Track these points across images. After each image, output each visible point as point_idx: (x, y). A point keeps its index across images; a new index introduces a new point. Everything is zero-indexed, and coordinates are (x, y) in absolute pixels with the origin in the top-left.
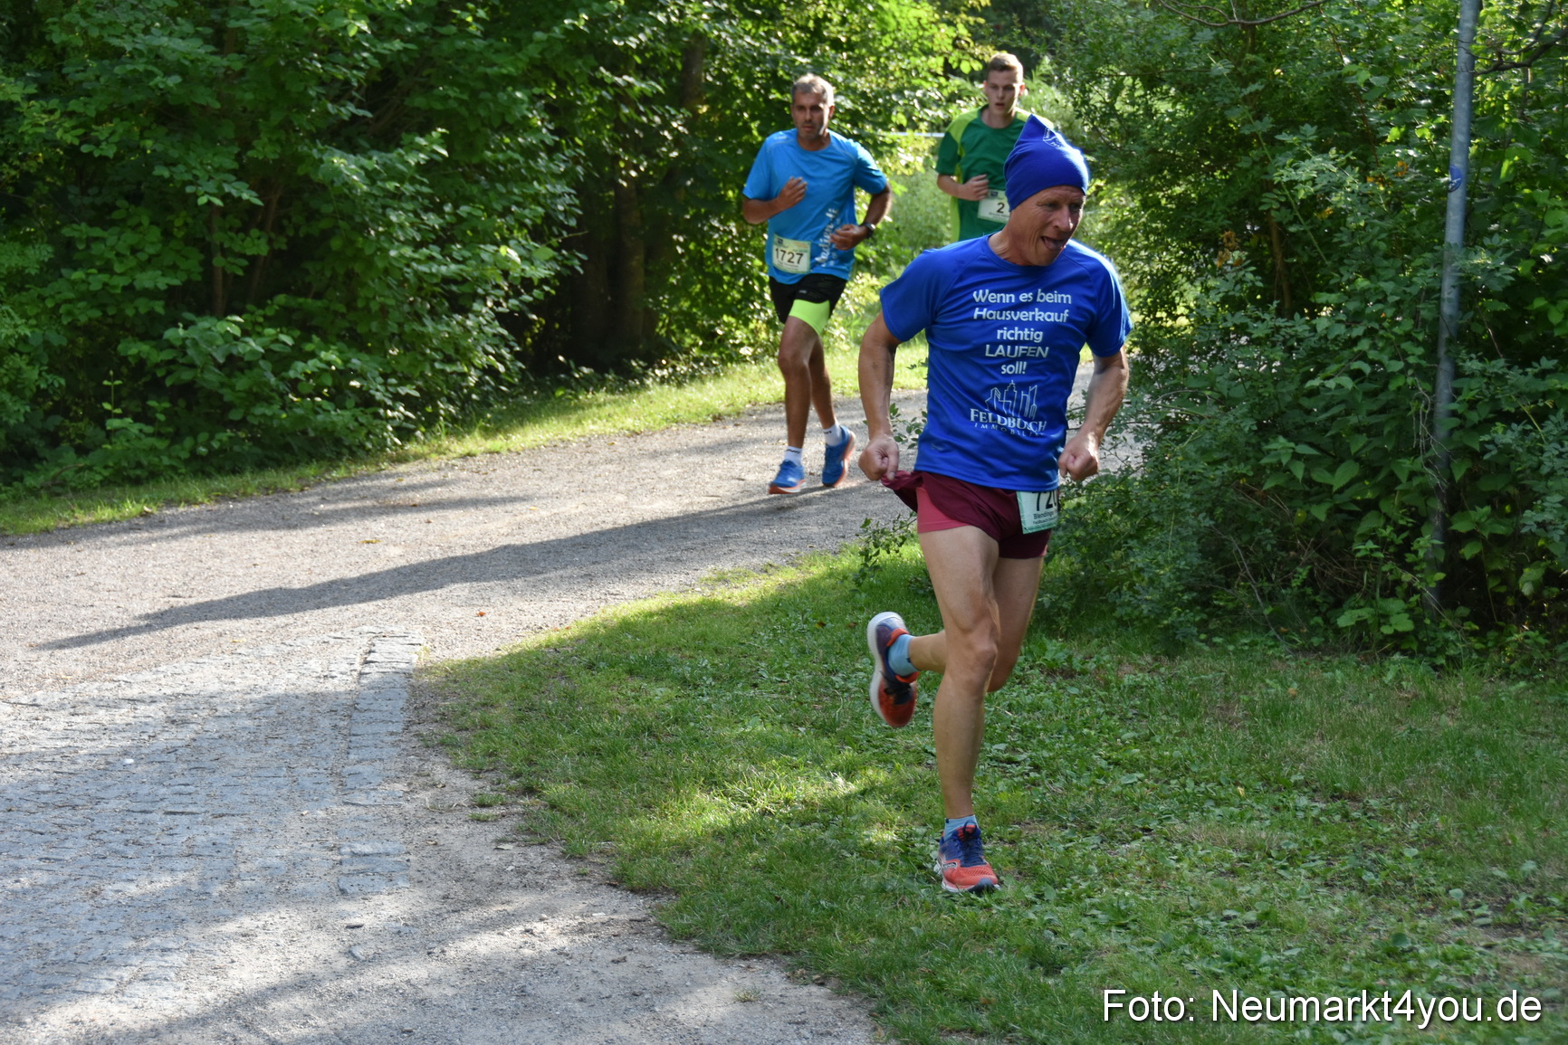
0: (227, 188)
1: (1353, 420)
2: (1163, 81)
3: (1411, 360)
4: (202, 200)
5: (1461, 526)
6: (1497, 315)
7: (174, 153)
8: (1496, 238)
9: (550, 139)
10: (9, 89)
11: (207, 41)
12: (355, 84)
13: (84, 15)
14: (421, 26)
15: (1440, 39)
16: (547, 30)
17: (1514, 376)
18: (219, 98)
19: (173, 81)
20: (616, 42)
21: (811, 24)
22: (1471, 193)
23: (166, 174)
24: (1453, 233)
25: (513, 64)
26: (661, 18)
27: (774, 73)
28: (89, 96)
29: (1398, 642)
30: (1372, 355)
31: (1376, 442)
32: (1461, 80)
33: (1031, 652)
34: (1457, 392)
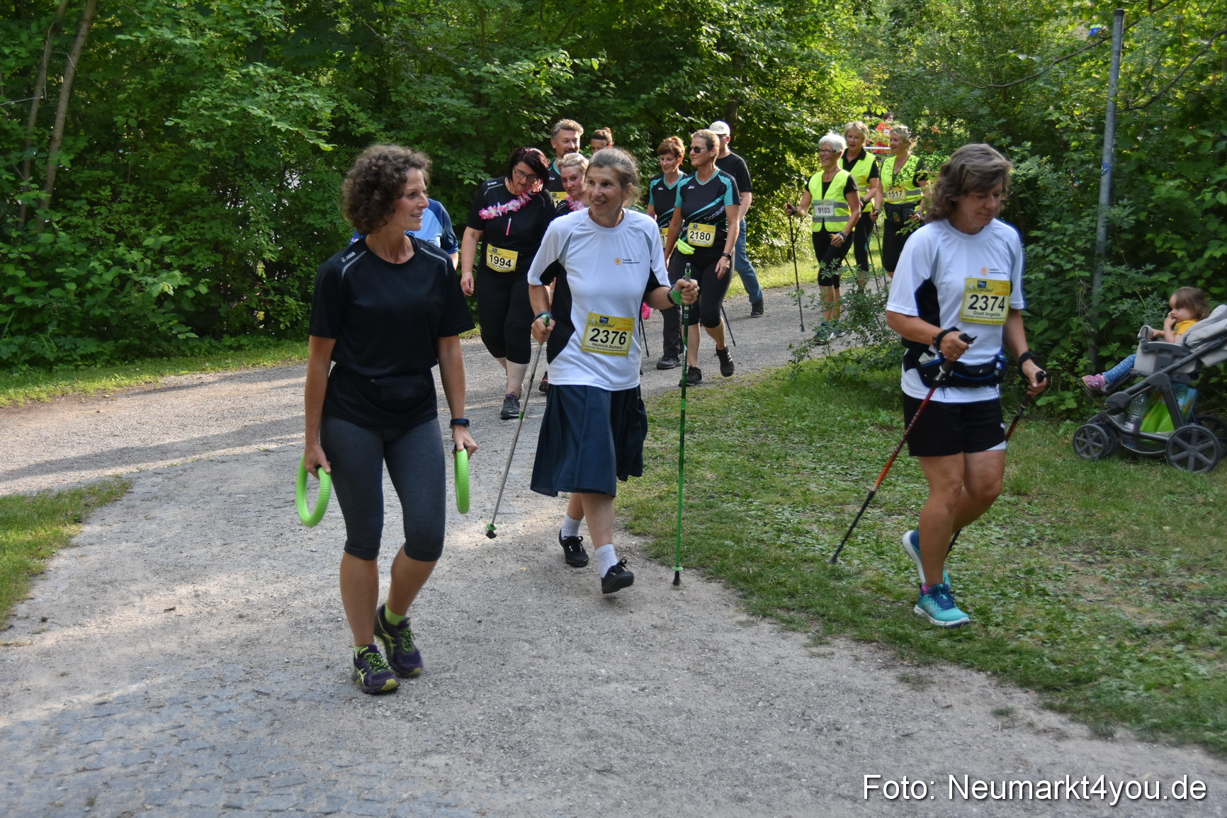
0: (479, 176)
1: (1044, 298)
2: (956, 117)
3: (1077, 263)
4: (467, 182)
5: (1104, 353)
6: (1127, 241)
7: (452, 158)
8: (1125, 202)
9: (649, 150)
10: (369, 126)
11: (471, 101)
12: (545, 122)
13: (408, 87)
14: (582, 92)
15: (1100, 93)
16: (649, 93)
17: (1132, 274)
18: (477, 130)
19: (452, 120)
20: (684, 98)
21: (796, 89)
22: (1114, 176)
23: (448, 169)
24: (1104, 197)
25: (629, 111)
26: (707, 86)
27: (773, 115)
28: (412, 128)
29: (1069, 414)
30: (1057, 261)
31: (1059, 309)
32: (1109, 116)
33: (872, 417)
34: (1103, 283)
